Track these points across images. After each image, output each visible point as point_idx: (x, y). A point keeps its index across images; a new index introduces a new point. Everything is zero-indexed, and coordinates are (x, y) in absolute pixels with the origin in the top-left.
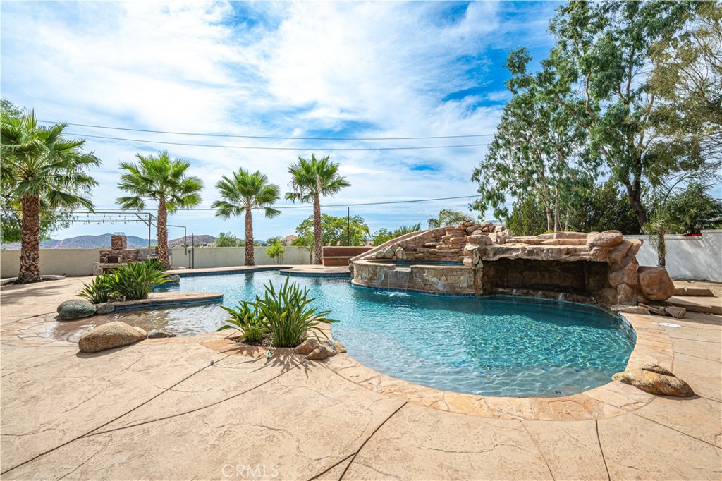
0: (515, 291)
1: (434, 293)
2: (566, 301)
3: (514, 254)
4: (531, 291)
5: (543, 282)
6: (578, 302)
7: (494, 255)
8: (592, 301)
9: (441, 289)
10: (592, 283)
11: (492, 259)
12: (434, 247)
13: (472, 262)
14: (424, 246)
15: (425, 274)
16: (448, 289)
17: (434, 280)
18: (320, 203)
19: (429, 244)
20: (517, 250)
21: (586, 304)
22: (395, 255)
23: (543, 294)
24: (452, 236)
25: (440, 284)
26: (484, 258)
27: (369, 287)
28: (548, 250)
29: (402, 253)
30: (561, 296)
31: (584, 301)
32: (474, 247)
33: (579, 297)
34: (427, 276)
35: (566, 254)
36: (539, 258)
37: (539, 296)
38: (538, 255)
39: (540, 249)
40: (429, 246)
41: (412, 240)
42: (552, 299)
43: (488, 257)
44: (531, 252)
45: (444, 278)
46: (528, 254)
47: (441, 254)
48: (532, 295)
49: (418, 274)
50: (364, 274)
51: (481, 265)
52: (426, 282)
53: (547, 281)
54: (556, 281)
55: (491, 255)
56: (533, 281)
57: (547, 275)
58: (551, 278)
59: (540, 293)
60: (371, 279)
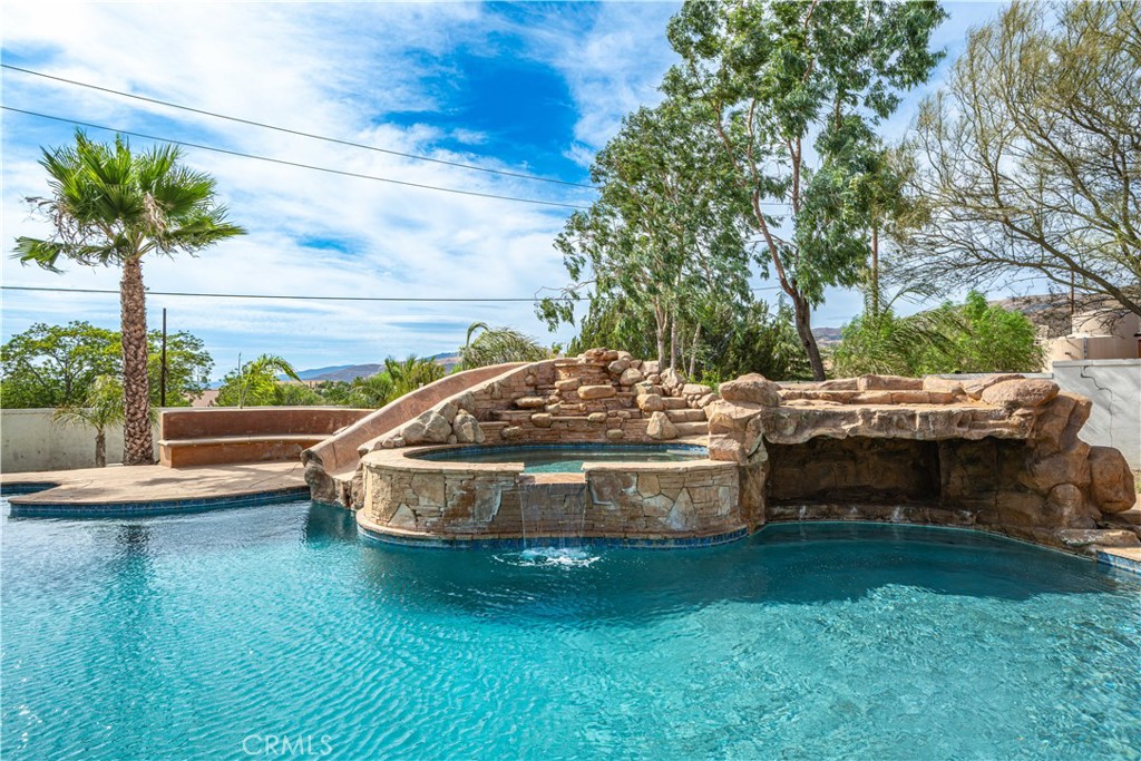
0: (803, 510)
1: (665, 541)
2: (909, 524)
3: (847, 427)
4: (835, 508)
5: (844, 484)
6: (935, 522)
7: (799, 428)
8: (964, 519)
9: (677, 526)
10: (956, 480)
11: (793, 441)
12: (541, 408)
13: (742, 449)
14: (514, 406)
15: (632, 489)
16: (694, 524)
17: (659, 502)
18: (145, 282)
19: (528, 400)
20: (850, 417)
21: (952, 528)
22: (453, 433)
23: (861, 511)
24: (581, 382)
25: (674, 513)
26: (773, 439)
27: (451, 542)
28: (925, 417)
29: (474, 426)
30: (897, 513)
31: (948, 520)
32: (749, 412)
33: (936, 513)
34: (637, 493)
35: (961, 424)
36: (906, 435)
37: (852, 516)
38: (900, 426)
39: (905, 413)
40: (528, 407)
41: (485, 392)
42: (879, 522)
43: (781, 435)
44: (886, 420)
45: (684, 497)
46: (879, 427)
47: (563, 426)
48: (838, 516)
49: (607, 490)
50: (423, 502)
51: (764, 456)
52: (634, 511)
53: (851, 481)
54: (868, 480)
55: (790, 430)
56: (824, 483)
57: (851, 468)
58: (858, 474)
59: (855, 509)
60: (452, 515)
